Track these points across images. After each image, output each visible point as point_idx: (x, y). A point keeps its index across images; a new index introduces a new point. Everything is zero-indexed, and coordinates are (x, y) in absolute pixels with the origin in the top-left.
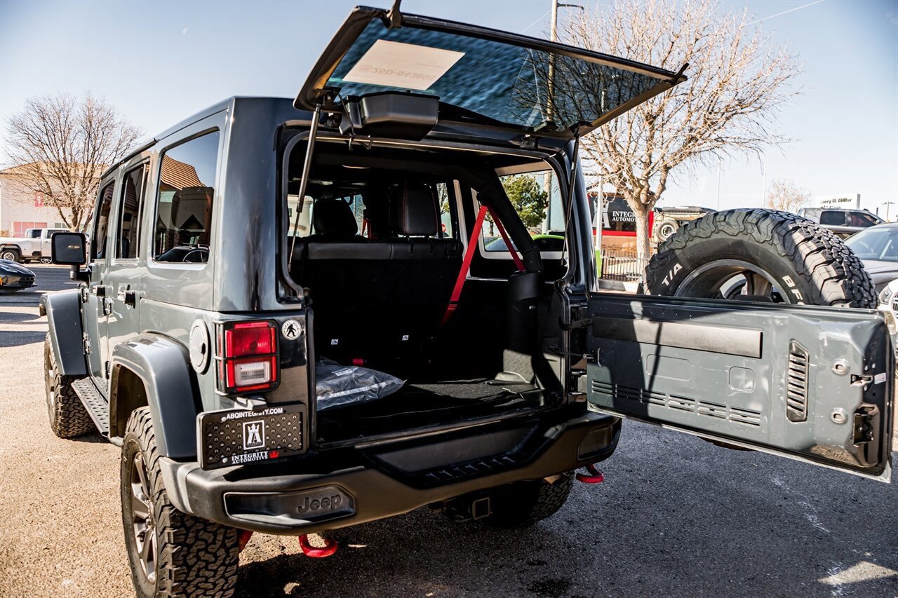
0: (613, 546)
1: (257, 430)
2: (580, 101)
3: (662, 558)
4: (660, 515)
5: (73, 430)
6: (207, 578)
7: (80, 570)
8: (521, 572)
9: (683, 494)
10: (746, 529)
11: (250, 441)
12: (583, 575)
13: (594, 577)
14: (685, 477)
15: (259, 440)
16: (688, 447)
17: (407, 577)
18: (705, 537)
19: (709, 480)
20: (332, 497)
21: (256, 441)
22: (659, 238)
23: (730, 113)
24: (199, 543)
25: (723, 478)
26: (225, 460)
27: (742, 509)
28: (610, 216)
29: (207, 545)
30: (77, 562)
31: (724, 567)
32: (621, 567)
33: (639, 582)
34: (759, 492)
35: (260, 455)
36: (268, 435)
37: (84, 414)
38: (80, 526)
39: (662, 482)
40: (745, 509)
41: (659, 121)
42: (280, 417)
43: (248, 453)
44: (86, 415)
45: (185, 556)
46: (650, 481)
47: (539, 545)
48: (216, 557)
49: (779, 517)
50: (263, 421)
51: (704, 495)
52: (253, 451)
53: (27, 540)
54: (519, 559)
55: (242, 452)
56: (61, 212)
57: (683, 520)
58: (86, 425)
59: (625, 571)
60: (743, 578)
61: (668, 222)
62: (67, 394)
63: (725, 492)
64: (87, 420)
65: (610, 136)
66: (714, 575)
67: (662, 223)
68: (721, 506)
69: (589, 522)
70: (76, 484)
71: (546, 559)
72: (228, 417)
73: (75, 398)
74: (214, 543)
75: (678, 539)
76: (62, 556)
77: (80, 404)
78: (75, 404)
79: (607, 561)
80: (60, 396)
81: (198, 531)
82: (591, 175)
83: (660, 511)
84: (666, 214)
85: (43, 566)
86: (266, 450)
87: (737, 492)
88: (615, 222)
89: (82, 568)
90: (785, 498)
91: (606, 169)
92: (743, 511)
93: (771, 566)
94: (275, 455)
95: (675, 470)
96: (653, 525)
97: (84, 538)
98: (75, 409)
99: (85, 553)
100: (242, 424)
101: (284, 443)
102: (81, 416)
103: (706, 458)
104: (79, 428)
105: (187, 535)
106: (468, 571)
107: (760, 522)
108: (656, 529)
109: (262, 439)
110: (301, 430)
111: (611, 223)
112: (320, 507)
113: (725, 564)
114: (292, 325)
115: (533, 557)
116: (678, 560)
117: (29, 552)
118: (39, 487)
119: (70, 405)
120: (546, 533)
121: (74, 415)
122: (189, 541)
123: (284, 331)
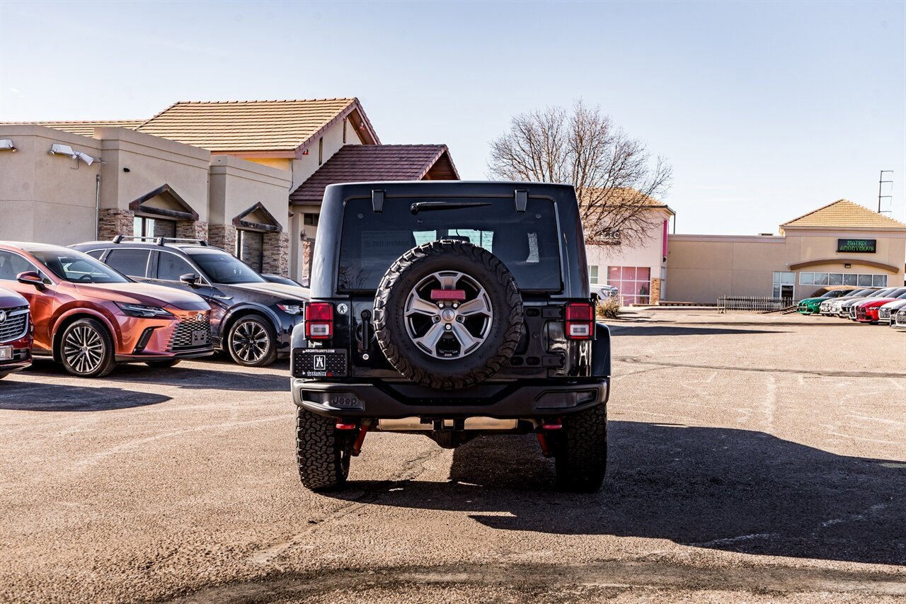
1: (321, 360)
6: (316, 451)
11: (317, 365)
15: (322, 366)
20: (352, 399)
21: (320, 366)
24: (311, 429)
26: (304, 373)
29: (316, 431)
42: (334, 355)
43: (317, 372)
45: (304, 435)
48: (321, 440)
50: (324, 355)
52: (319, 371)
55: (313, 370)
72: (306, 351)
74: (320, 431)
81: (312, 422)
100: (313, 356)
105: (306, 423)
109: (324, 365)
110: (345, 364)
112: (345, 403)
114: (342, 307)
122: (307, 427)
123: (338, 309)
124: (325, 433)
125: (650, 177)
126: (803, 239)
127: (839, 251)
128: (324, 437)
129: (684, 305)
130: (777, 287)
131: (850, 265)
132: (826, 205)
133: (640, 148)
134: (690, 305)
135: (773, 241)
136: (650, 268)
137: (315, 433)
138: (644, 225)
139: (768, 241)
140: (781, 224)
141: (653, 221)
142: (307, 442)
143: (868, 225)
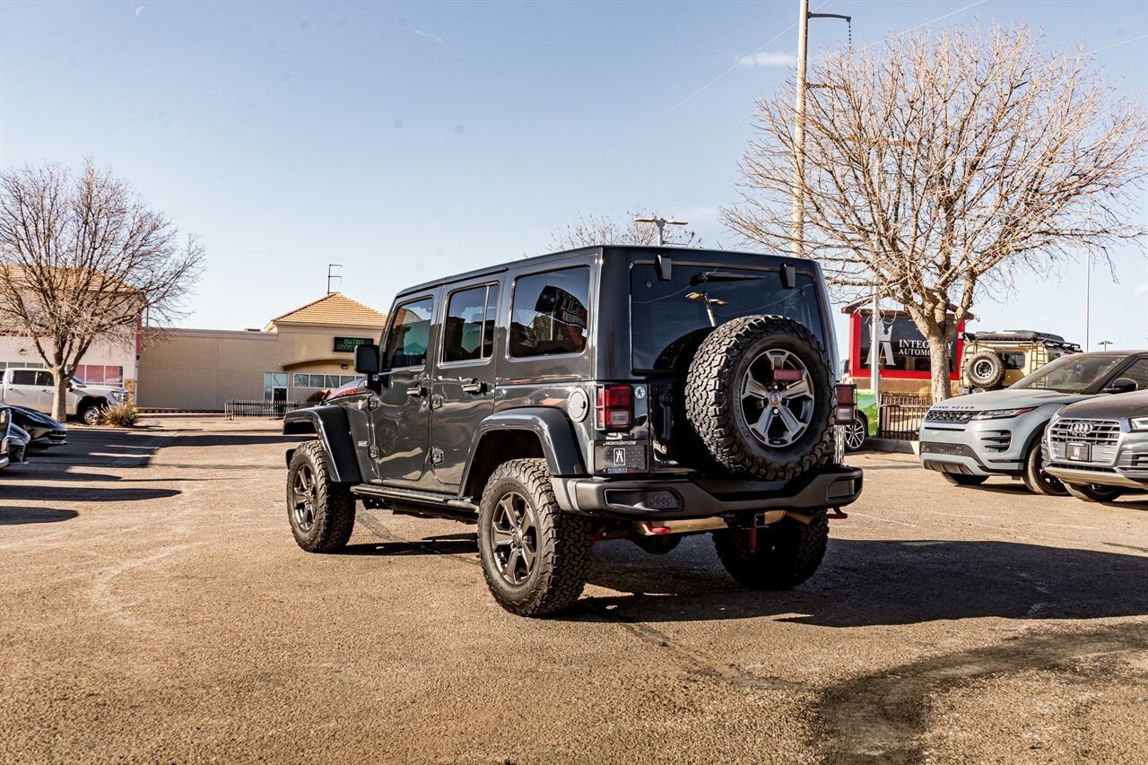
1: (621, 454)
2: (843, 176)
11: (617, 461)
20: (668, 498)
21: (620, 461)
22: (971, 380)
23: (1065, 194)
28: (895, 347)
36: (627, 458)
41: (959, 205)
42: (634, 447)
45: (562, 548)
50: (624, 449)
52: (619, 467)
56: (38, 343)
61: (984, 354)
65: (887, 229)
67: (975, 357)
82: (860, 284)
84: (982, 343)
86: (626, 466)
88: (903, 358)
91: (882, 276)
94: (631, 470)
100: (613, 450)
105: (563, 533)
109: (624, 460)
110: (646, 458)
111: (895, 359)
112: (661, 503)
114: (640, 390)
122: (565, 538)
123: (636, 393)
124: (584, 545)
125: (179, 257)
126: (297, 336)
127: (336, 350)
128: (583, 549)
129: (166, 412)
130: (269, 390)
131: (346, 365)
132: (319, 299)
133: (163, 222)
134: (173, 412)
135: (262, 337)
136: (121, 368)
137: (574, 545)
138: (169, 314)
139: (256, 337)
140: (274, 318)
141: (181, 310)
142: (565, 556)
143: (365, 322)
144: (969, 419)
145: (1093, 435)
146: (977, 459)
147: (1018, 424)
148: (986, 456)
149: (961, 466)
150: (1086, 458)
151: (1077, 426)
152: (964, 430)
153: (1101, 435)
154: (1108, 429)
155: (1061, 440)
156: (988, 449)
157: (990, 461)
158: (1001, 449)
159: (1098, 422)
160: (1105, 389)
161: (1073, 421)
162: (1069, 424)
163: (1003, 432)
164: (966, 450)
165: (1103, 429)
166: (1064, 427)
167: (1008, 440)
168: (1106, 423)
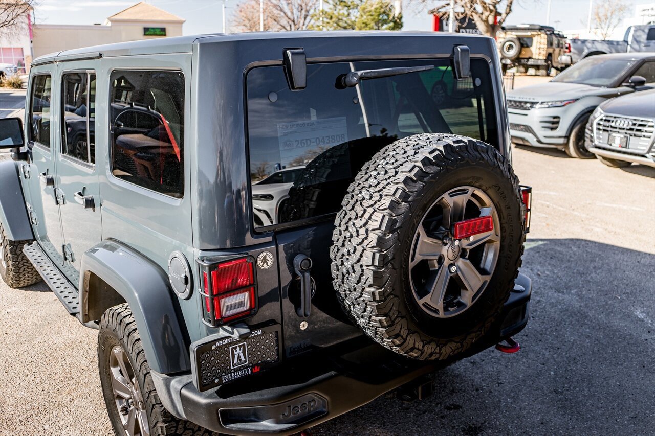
0: (513, 387)
1: (241, 351)
3: (557, 399)
4: (547, 354)
5: (24, 282)
7: (66, 430)
8: (442, 417)
9: (563, 330)
10: (621, 365)
11: (236, 361)
12: (495, 418)
13: (503, 420)
14: (561, 312)
15: (243, 359)
16: (558, 280)
17: (347, 427)
18: (589, 375)
19: (582, 314)
20: (309, 402)
21: (241, 360)
25: (593, 312)
26: (216, 381)
27: (614, 344)
30: (62, 423)
31: (610, 406)
32: (525, 409)
33: (542, 423)
34: (626, 326)
35: (245, 371)
36: (250, 354)
37: (32, 269)
38: (54, 384)
39: (543, 317)
40: (617, 344)
42: (259, 337)
43: (235, 372)
44: (34, 270)
46: (533, 317)
47: (451, 389)
49: (647, 352)
50: (245, 343)
51: (581, 330)
52: (239, 369)
53: (12, 400)
54: (437, 404)
55: (230, 371)
57: (567, 358)
58: (35, 277)
59: (529, 413)
60: (626, 417)
61: (510, 39)
62: (16, 254)
63: (598, 327)
64: (35, 273)
66: (603, 414)
67: (505, 40)
68: (597, 342)
69: (489, 363)
70: (40, 338)
71: (460, 403)
72: (217, 344)
73: (23, 257)
75: (566, 378)
76: (47, 417)
77: (28, 261)
78: (24, 261)
79: (511, 403)
80: (9, 255)
83: (547, 349)
84: (509, 32)
85: (33, 428)
86: (249, 367)
87: (608, 326)
89: (68, 428)
90: (649, 332)
92: (616, 346)
93: (648, 403)
94: (257, 369)
95: (553, 305)
96: (544, 364)
97: (60, 396)
98: (24, 265)
99: (66, 413)
100: (228, 348)
101: (264, 358)
102: (30, 270)
103: (575, 290)
104: (28, 280)
106: (397, 418)
107: (632, 358)
108: (546, 367)
109: (245, 358)
110: (277, 345)
113: (610, 402)
114: (265, 257)
115: (449, 402)
116: (570, 399)
117: (18, 413)
118: (8, 343)
119: (19, 262)
120: (455, 376)
121: (24, 271)
123: (260, 263)
144: (531, 107)
145: (631, 129)
146: (535, 136)
147: (565, 112)
148: (542, 133)
149: (523, 139)
150: (624, 146)
151: (619, 121)
152: (526, 115)
153: (638, 130)
154: (644, 126)
155: (605, 130)
156: (543, 129)
157: (545, 137)
158: (552, 129)
159: (635, 120)
160: (624, 84)
161: (615, 117)
162: (612, 119)
163: (555, 117)
164: (528, 129)
165: (640, 125)
166: (609, 121)
167: (558, 123)
168: (642, 121)
